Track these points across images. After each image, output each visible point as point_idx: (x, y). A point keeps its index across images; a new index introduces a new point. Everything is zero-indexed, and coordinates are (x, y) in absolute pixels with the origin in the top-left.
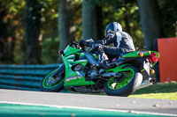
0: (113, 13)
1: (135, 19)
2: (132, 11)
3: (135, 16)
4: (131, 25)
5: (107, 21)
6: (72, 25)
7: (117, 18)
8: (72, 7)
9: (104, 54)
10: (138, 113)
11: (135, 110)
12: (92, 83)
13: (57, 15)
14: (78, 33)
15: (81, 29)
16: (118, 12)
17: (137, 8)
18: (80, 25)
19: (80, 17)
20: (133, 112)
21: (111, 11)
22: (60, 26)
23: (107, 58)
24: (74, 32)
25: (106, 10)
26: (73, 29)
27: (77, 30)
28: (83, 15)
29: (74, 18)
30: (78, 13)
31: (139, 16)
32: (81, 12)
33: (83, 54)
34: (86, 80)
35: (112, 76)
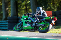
0: (21, 3)
1: (29, 5)
2: (28, 3)
3: (29, 4)
4: (28, 7)
5: (19, 6)
6: (7, 7)
7: (23, 5)
8: (7, 1)
9: (37, 18)
10: (30, 37)
11: (29, 36)
12: (33, 28)
13: (2, 4)
14: (9, 10)
15: (10, 9)
16: (23, 3)
17: (29, 2)
18: (10, 7)
19: (10, 5)
20: (28, 37)
21: (21, 2)
22: (3, 8)
23: (38, 19)
24: (8, 10)
25: (19, 2)
26: (7, 9)
27: (9, 9)
28: (11, 4)
29: (8, 5)
30: (9, 3)
31: (30, 4)
32: (10, 3)
33: (29, 18)
34: (31, 27)
35: (41, 25)
